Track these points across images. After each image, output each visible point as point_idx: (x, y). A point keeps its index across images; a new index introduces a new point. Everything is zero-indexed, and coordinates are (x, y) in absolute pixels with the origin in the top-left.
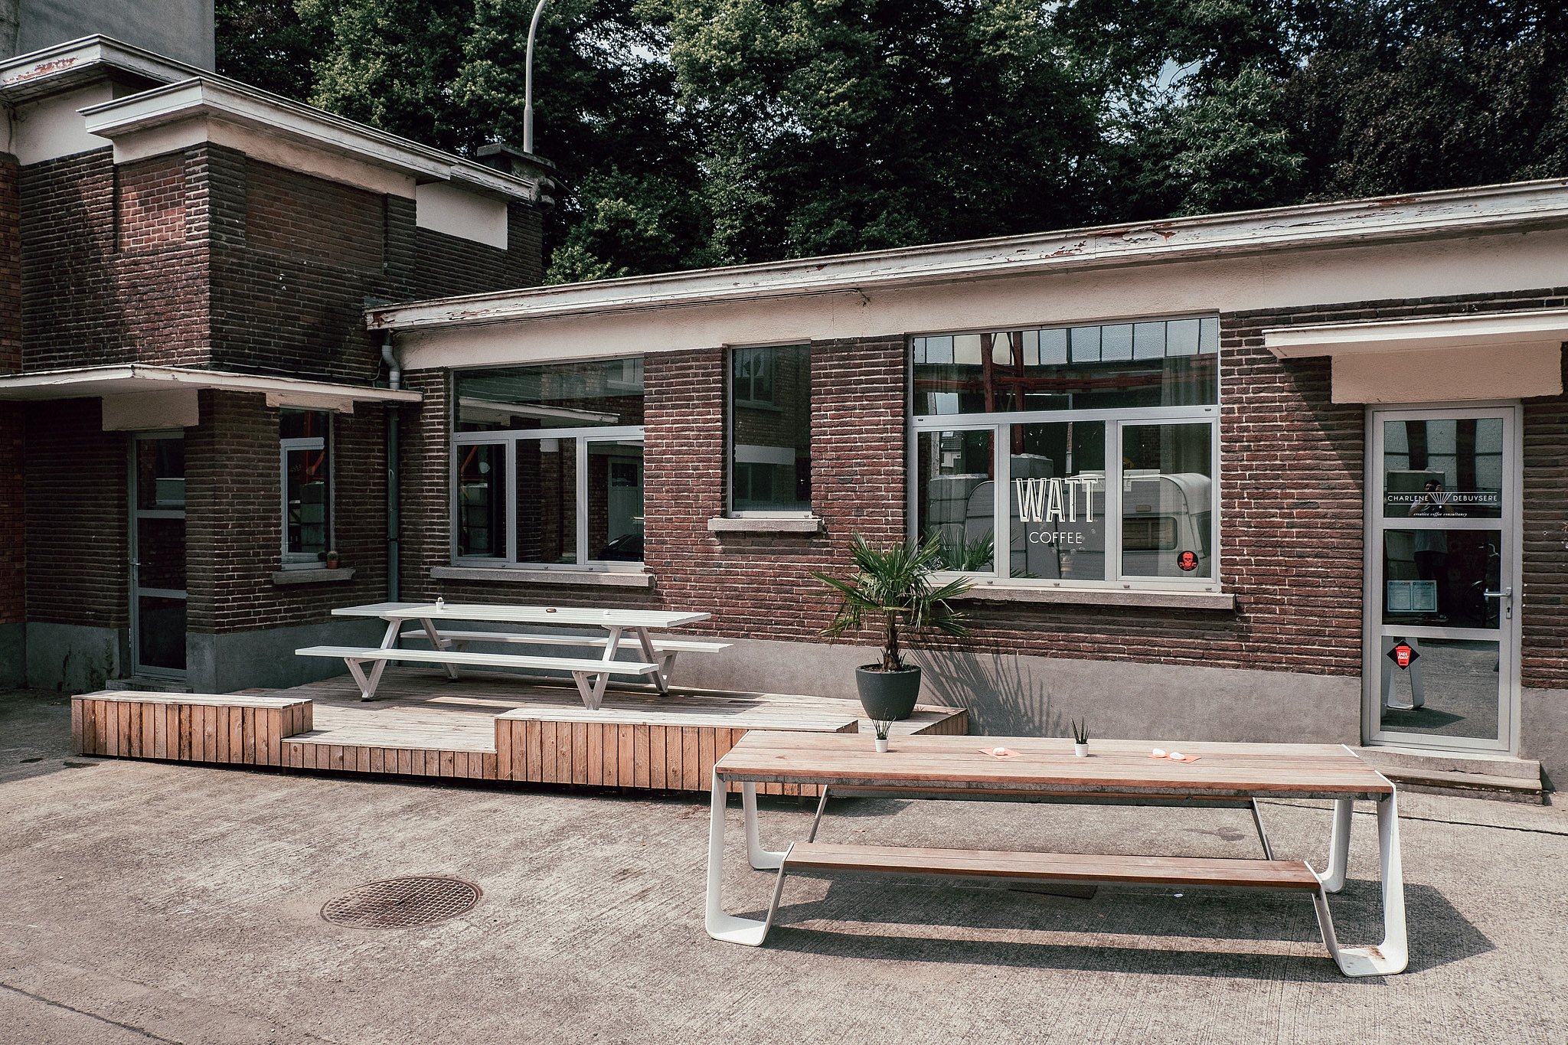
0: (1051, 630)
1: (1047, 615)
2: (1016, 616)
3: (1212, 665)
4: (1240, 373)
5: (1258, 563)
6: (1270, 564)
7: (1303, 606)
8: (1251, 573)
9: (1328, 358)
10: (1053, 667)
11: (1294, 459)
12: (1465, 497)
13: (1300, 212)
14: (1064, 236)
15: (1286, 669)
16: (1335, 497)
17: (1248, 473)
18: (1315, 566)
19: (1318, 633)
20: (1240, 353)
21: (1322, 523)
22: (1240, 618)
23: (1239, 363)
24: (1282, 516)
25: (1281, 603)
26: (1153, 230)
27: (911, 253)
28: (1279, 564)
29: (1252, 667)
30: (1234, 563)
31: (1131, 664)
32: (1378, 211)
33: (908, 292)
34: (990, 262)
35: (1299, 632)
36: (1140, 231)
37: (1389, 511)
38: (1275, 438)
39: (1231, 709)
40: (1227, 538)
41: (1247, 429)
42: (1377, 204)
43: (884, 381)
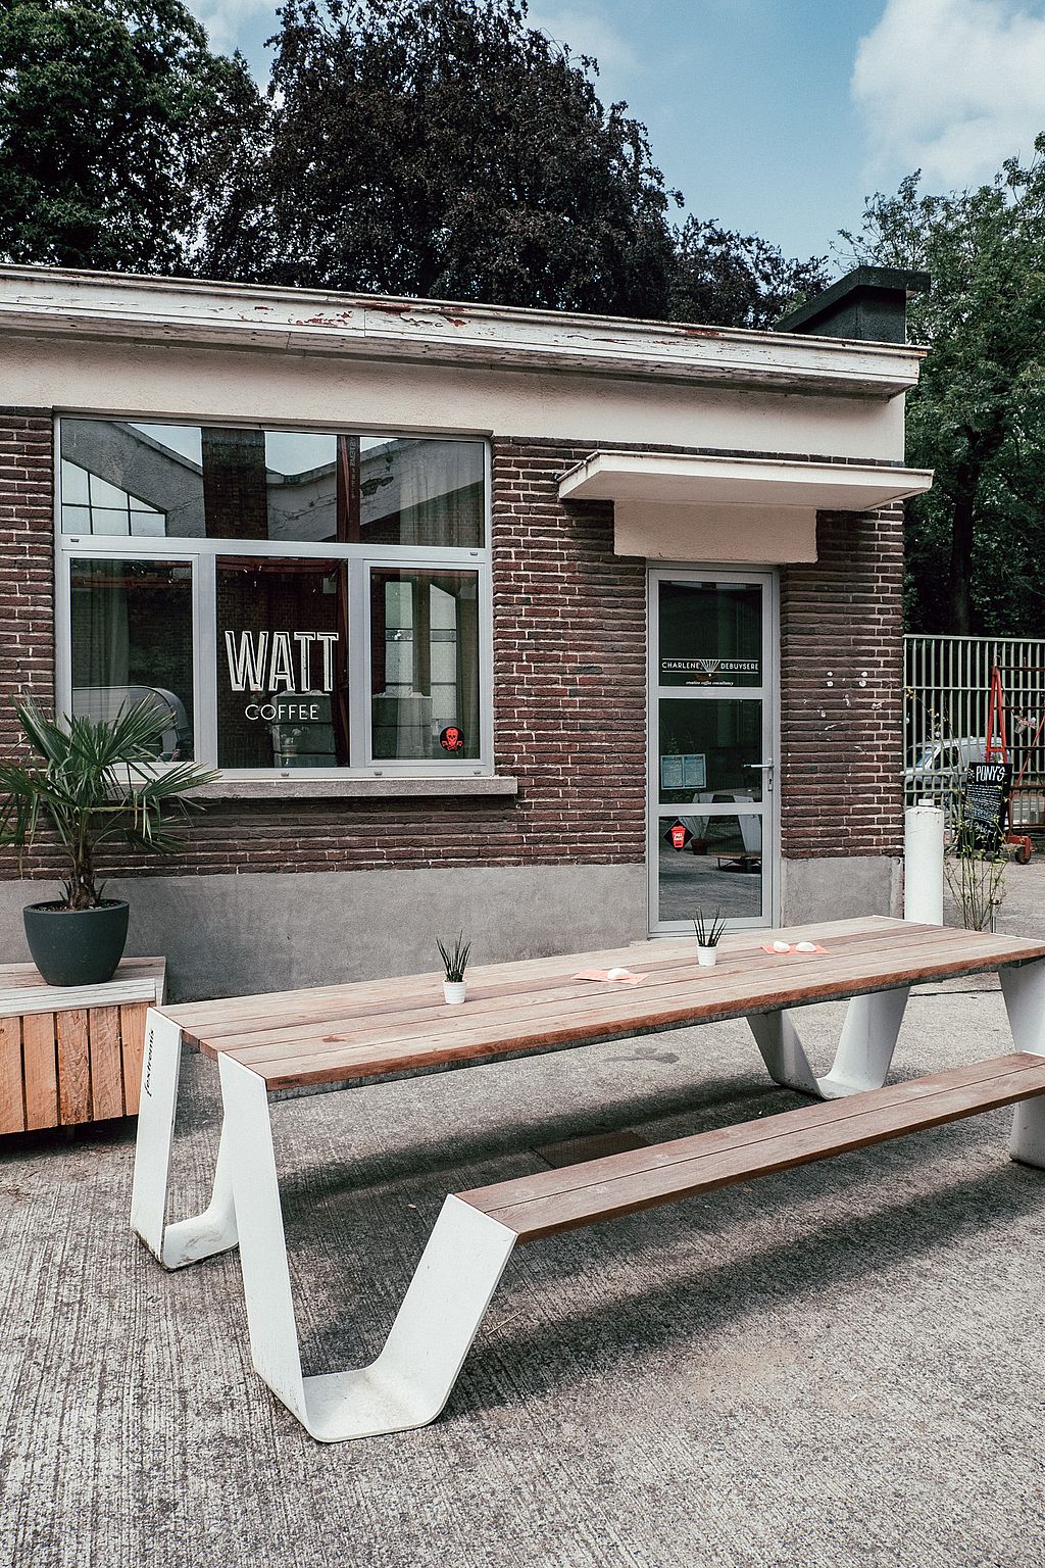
0: (285, 835)
1: (279, 816)
2: (234, 820)
3: (489, 864)
4: (518, 510)
5: (539, 738)
6: (552, 738)
7: (587, 785)
8: (530, 750)
9: (611, 503)
10: (289, 885)
11: (577, 617)
12: (731, 665)
13: (607, 324)
14: (324, 298)
15: (571, 861)
16: (619, 661)
17: (527, 631)
18: (600, 740)
19: (604, 817)
20: (517, 486)
21: (606, 691)
22: (521, 804)
23: (516, 499)
24: (565, 682)
25: (563, 784)
26: (440, 314)
27: (89, 279)
28: (561, 738)
29: (534, 862)
30: (512, 739)
31: (391, 872)
32: (682, 340)
33: (59, 346)
34: (215, 315)
35: (583, 817)
36: (423, 312)
37: (665, 680)
38: (555, 591)
39: (512, 915)
40: (503, 709)
41: (525, 579)
42: (683, 331)
43: (20, 476)
